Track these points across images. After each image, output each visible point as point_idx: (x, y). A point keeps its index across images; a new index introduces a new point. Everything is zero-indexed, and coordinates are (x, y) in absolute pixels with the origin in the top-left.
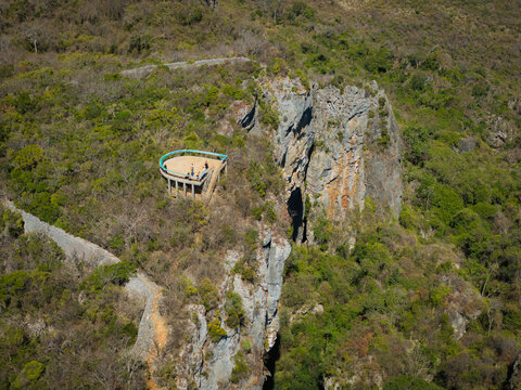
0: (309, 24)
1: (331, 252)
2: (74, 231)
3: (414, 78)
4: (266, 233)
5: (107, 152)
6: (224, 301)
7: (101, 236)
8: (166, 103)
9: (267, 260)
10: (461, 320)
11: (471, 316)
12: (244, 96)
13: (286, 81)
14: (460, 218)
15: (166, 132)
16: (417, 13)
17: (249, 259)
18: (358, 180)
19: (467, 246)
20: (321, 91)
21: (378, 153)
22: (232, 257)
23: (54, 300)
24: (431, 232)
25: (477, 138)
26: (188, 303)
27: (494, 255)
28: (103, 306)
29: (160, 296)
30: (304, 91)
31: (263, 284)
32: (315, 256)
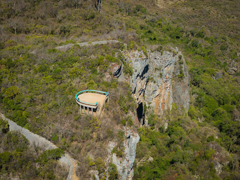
0: (143, 16)
1: (156, 130)
2: (34, 131)
3: (193, 41)
4: (128, 131)
5: (50, 90)
6: (108, 168)
7: (47, 134)
8: (79, 65)
9: (128, 144)
10: (219, 166)
11: (224, 164)
12: (116, 61)
13: (136, 52)
14: (217, 112)
15: (78, 80)
16: (193, 9)
17: (120, 145)
18: (169, 95)
19: (221, 126)
20: (151, 53)
21: (178, 82)
22: (112, 145)
23: (24, 166)
24: (203, 119)
25: (223, 70)
26: (90, 170)
27: (234, 132)
28: (48, 171)
29: (76, 166)
30: (145, 57)
31: (127, 158)
32: (149, 132)
